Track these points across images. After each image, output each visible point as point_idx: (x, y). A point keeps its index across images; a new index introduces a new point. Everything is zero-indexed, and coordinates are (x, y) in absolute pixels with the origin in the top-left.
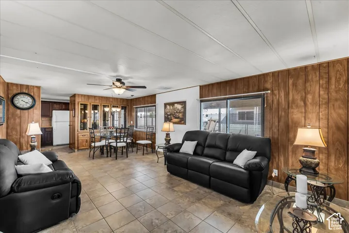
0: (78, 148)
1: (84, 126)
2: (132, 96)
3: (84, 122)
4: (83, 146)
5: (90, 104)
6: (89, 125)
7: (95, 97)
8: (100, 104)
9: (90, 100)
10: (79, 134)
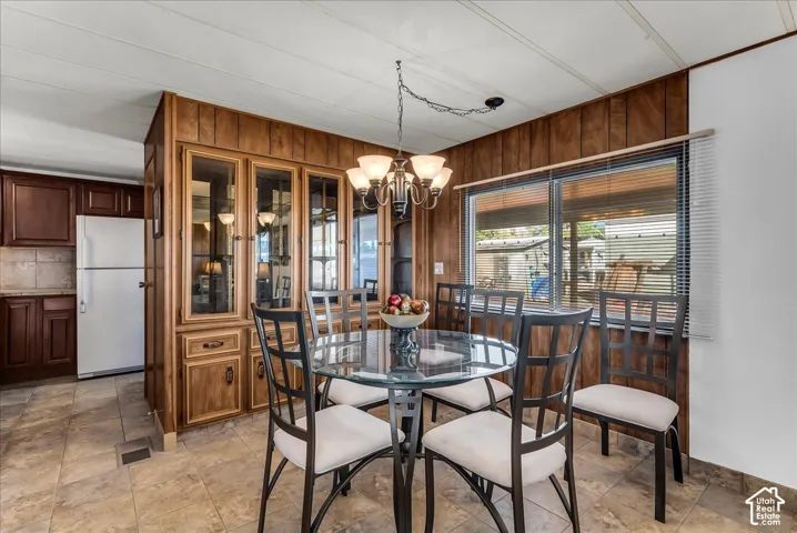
0: (181, 418)
1: (212, 297)
2: (494, 103)
3: (211, 270)
4: (212, 408)
5: (247, 163)
6: (241, 289)
7: (271, 125)
8: (294, 169)
9: (246, 145)
10: (189, 338)
